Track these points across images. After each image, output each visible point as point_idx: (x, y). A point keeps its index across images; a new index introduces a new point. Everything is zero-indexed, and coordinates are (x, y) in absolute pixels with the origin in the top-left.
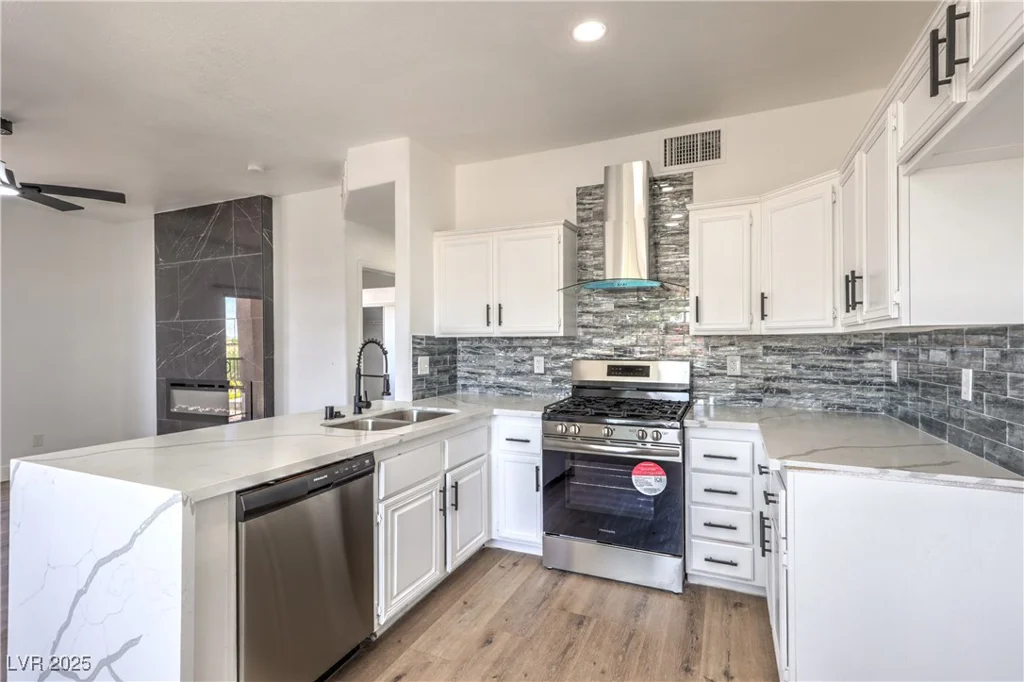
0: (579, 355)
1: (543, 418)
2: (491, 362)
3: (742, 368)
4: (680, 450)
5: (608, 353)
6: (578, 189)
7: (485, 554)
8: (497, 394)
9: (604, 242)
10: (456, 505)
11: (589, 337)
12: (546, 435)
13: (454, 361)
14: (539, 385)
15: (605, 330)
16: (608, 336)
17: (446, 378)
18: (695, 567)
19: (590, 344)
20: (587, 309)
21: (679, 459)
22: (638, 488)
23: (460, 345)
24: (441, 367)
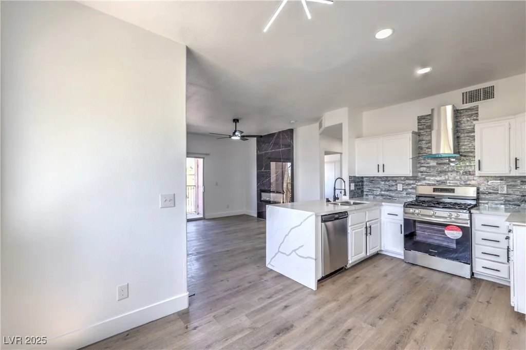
0: (419, 184)
1: (404, 207)
2: (378, 186)
3: (507, 191)
4: (469, 222)
5: (433, 183)
6: (418, 117)
7: (378, 255)
8: (381, 198)
9: (431, 137)
10: (370, 234)
11: (423, 176)
12: (405, 213)
13: (363, 185)
14: (400, 195)
15: (432, 174)
16: (433, 176)
17: (360, 191)
18: (477, 270)
19: (424, 179)
20: (423, 165)
21: (469, 225)
22: (448, 236)
23: (365, 179)
24: (358, 187)
